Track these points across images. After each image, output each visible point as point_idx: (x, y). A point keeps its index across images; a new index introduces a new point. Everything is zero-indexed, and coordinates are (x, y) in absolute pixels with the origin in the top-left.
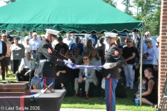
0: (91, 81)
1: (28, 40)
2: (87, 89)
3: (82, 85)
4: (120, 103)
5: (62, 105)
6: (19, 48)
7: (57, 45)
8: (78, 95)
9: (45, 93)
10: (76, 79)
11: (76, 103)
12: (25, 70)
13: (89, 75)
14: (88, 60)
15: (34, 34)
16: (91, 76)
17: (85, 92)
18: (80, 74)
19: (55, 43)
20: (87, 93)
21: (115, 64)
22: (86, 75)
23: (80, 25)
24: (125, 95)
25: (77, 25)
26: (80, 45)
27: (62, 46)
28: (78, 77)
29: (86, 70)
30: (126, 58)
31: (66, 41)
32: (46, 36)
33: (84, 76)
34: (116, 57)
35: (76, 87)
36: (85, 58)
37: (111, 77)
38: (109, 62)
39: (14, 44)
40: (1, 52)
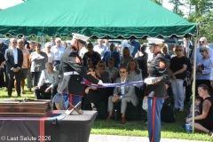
0: (129, 100)
1: (49, 48)
2: (123, 110)
3: (118, 105)
4: (166, 129)
5: (93, 130)
6: (42, 57)
7: (86, 54)
8: (113, 118)
9: (71, 114)
10: (110, 98)
11: (109, 127)
13: (126, 92)
15: (57, 39)
16: (129, 94)
17: (121, 114)
18: (115, 91)
19: (83, 51)
20: (123, 116)
21: (159, 79)
22: (123, 92)
23: (116, 28)
24: (173, 119)
25: (112, 28)
26: (116, 54)
28: (112, 94)
31: (97, 49)
32: (72, 42)
33: (120, 94)
35: (110, 107)
37: (155, 95)
38: (152, 76)
39: (36, 52)
40: (16, 62)
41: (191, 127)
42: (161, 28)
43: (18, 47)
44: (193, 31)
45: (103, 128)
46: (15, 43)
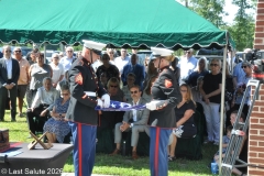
3: (127, 135)
5: (95, 169)
7: (100, 68)
8: (120, 152)
10: (117, 125)
12: (41, 107)
13: (139, 119)
14: (138, 94)
18: (125, 117)
20: (134, 149)
21: (165, 103)
22: (135, 119)
23: (121, 34)
25: (116, 34)
29: (135, 112)
30: (207, 93)
33: (131, 121)
34: (168, 90)
36: (133, 90)
37: (157, 125)
39: (37, 64)
40: (10, 76)
41: (218, 167)
42: (180, 35)
43: (14, 57)
44: (221, 40)
45: (103, 165)
46: (9, 52)
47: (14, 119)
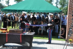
0: (43, 30)
3: (41, 31)
5: (34, 38)
8: (39, 34)
9: (28, 33)
11: (38, 37)
13: (43, 28)
16: (44, 28)
20: (42, 34)
21: (52, 24)
22: (42, 28)
26: (40, 18)
27: (34, 18)
29: (42, 26)
31: (35, 16)
33: (41, 28)
34: (52, 22)
35: (39, 32)
37: (50, 29)
44: (61, 12)
47: (15, 28)
